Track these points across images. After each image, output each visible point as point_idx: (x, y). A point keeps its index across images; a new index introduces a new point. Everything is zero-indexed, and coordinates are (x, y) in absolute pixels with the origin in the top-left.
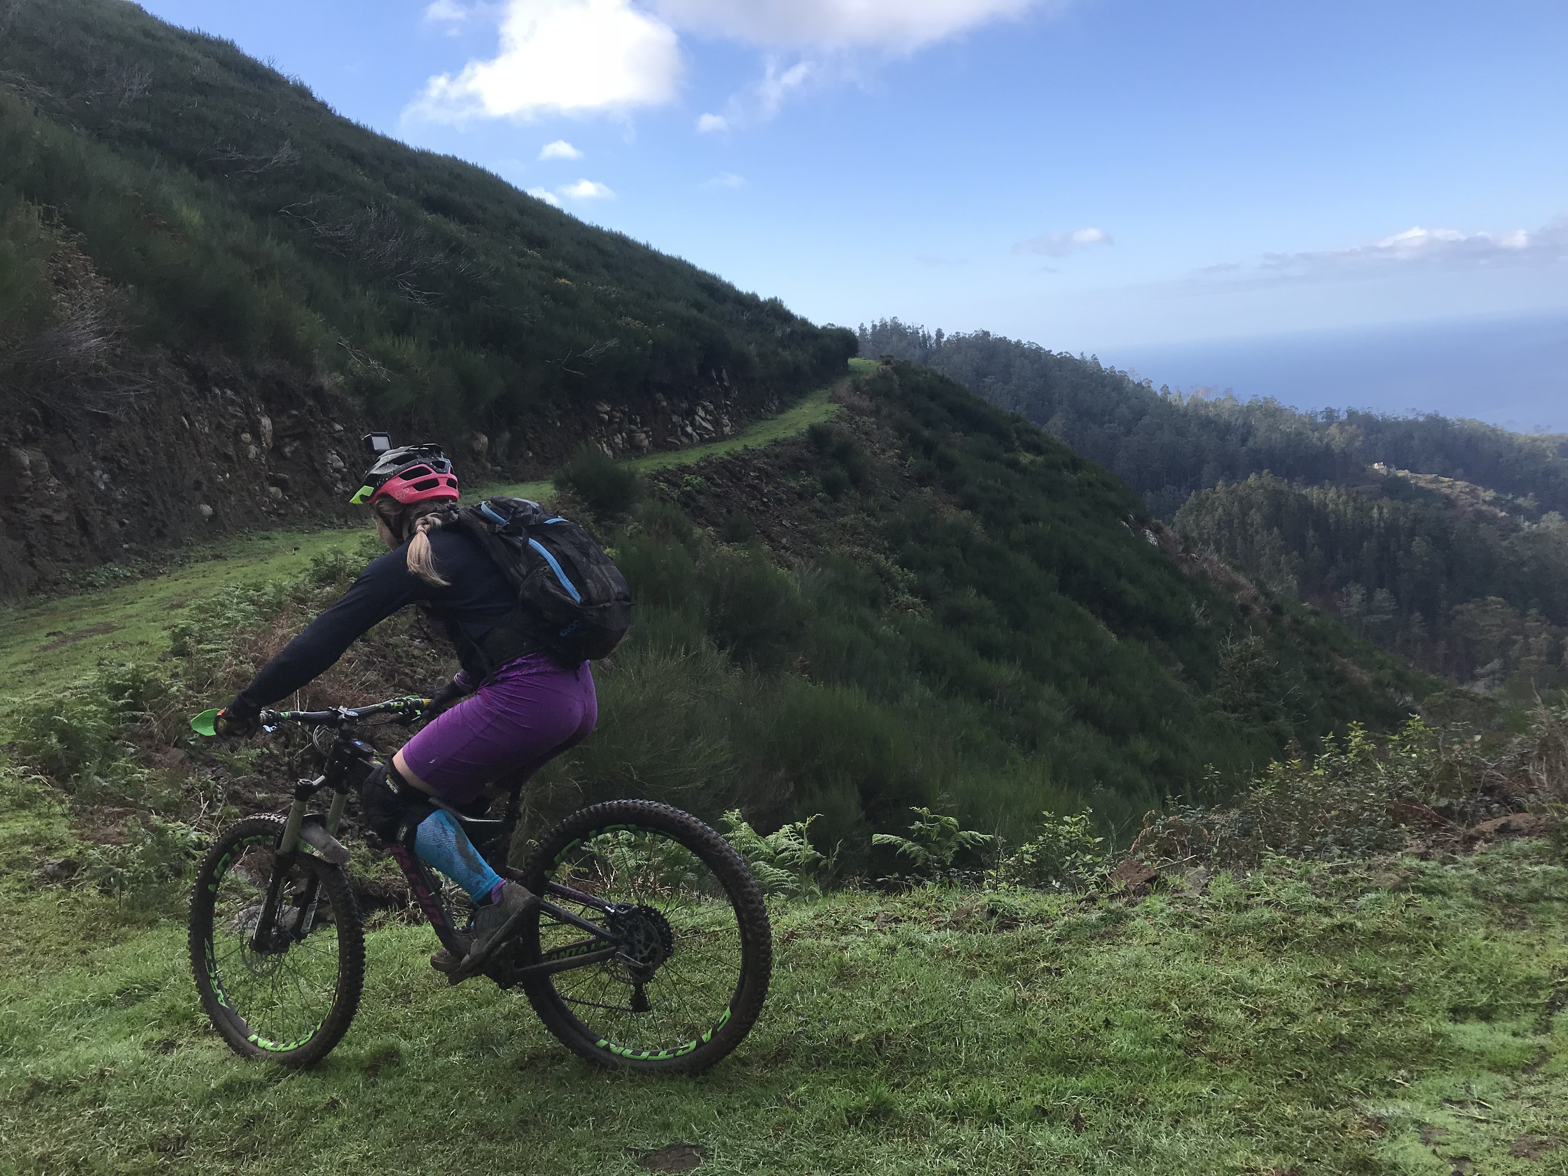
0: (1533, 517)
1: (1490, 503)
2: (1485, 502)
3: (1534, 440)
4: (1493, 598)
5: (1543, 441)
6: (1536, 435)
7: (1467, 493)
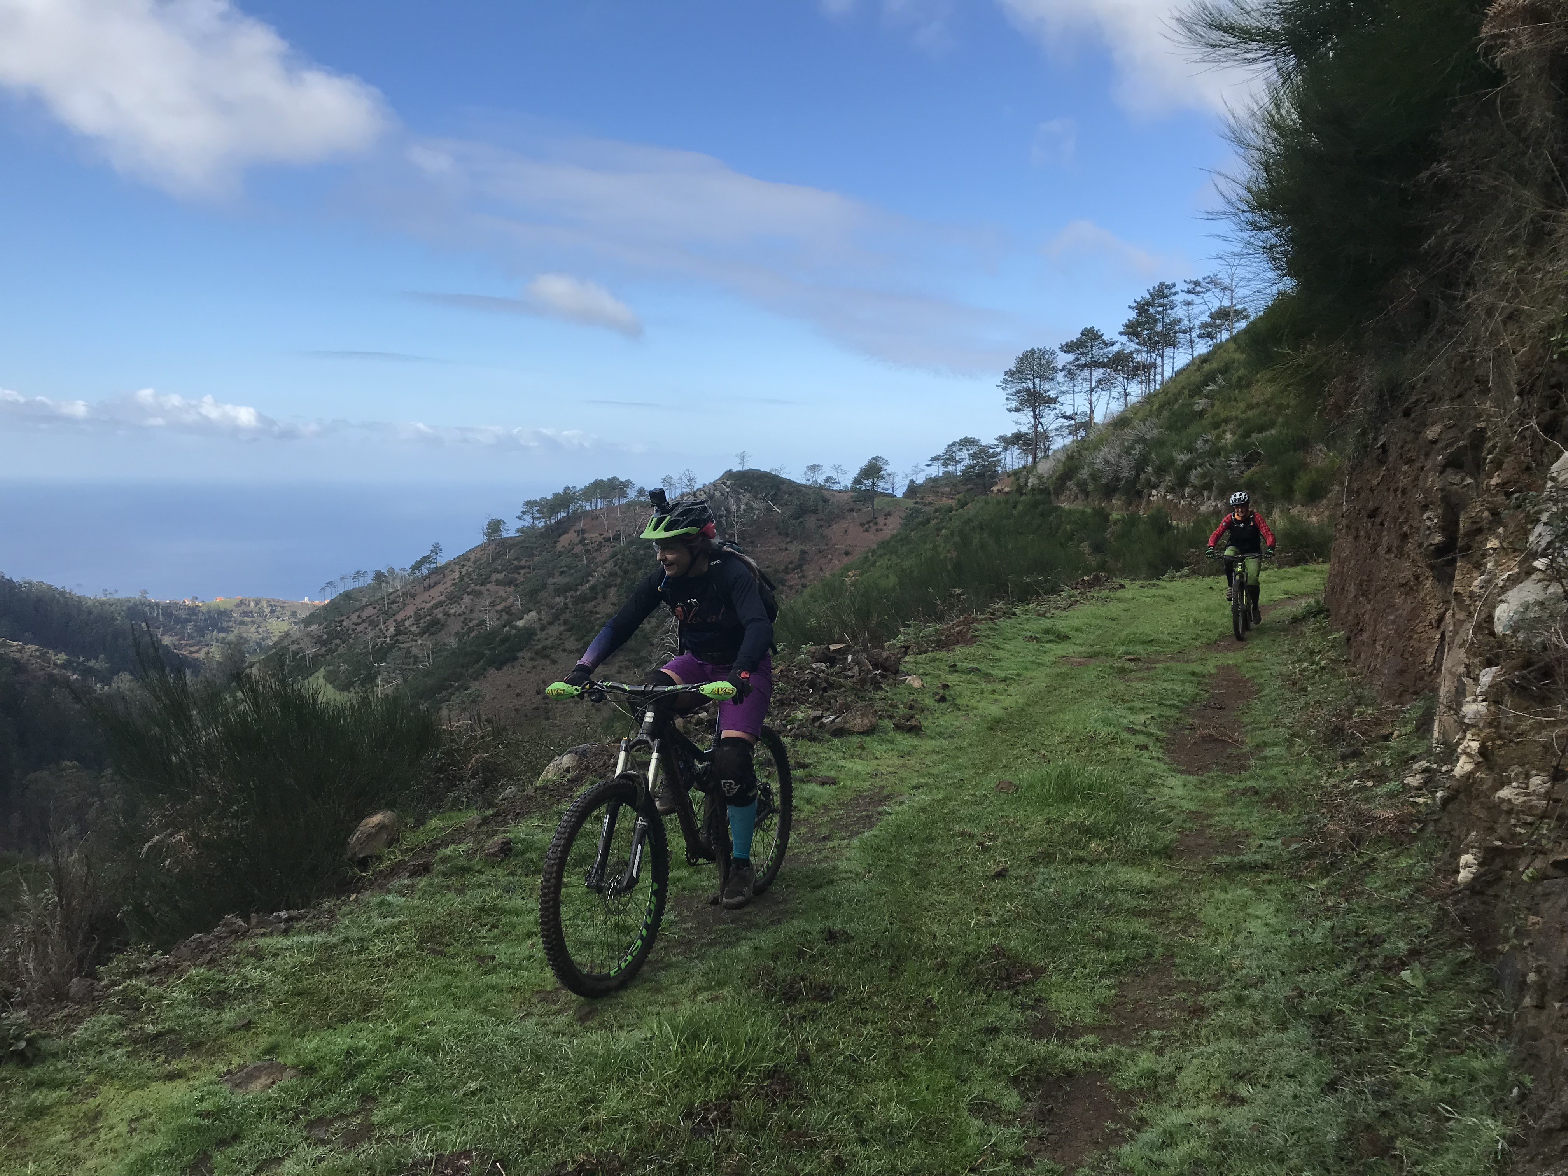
0: (106, 680)
1: (62, 666)
2: (56, 665)
3: (102, 604)
4: (68, 763)
5: (111, 605)
6: (104, 599)
7: (38, 657)
